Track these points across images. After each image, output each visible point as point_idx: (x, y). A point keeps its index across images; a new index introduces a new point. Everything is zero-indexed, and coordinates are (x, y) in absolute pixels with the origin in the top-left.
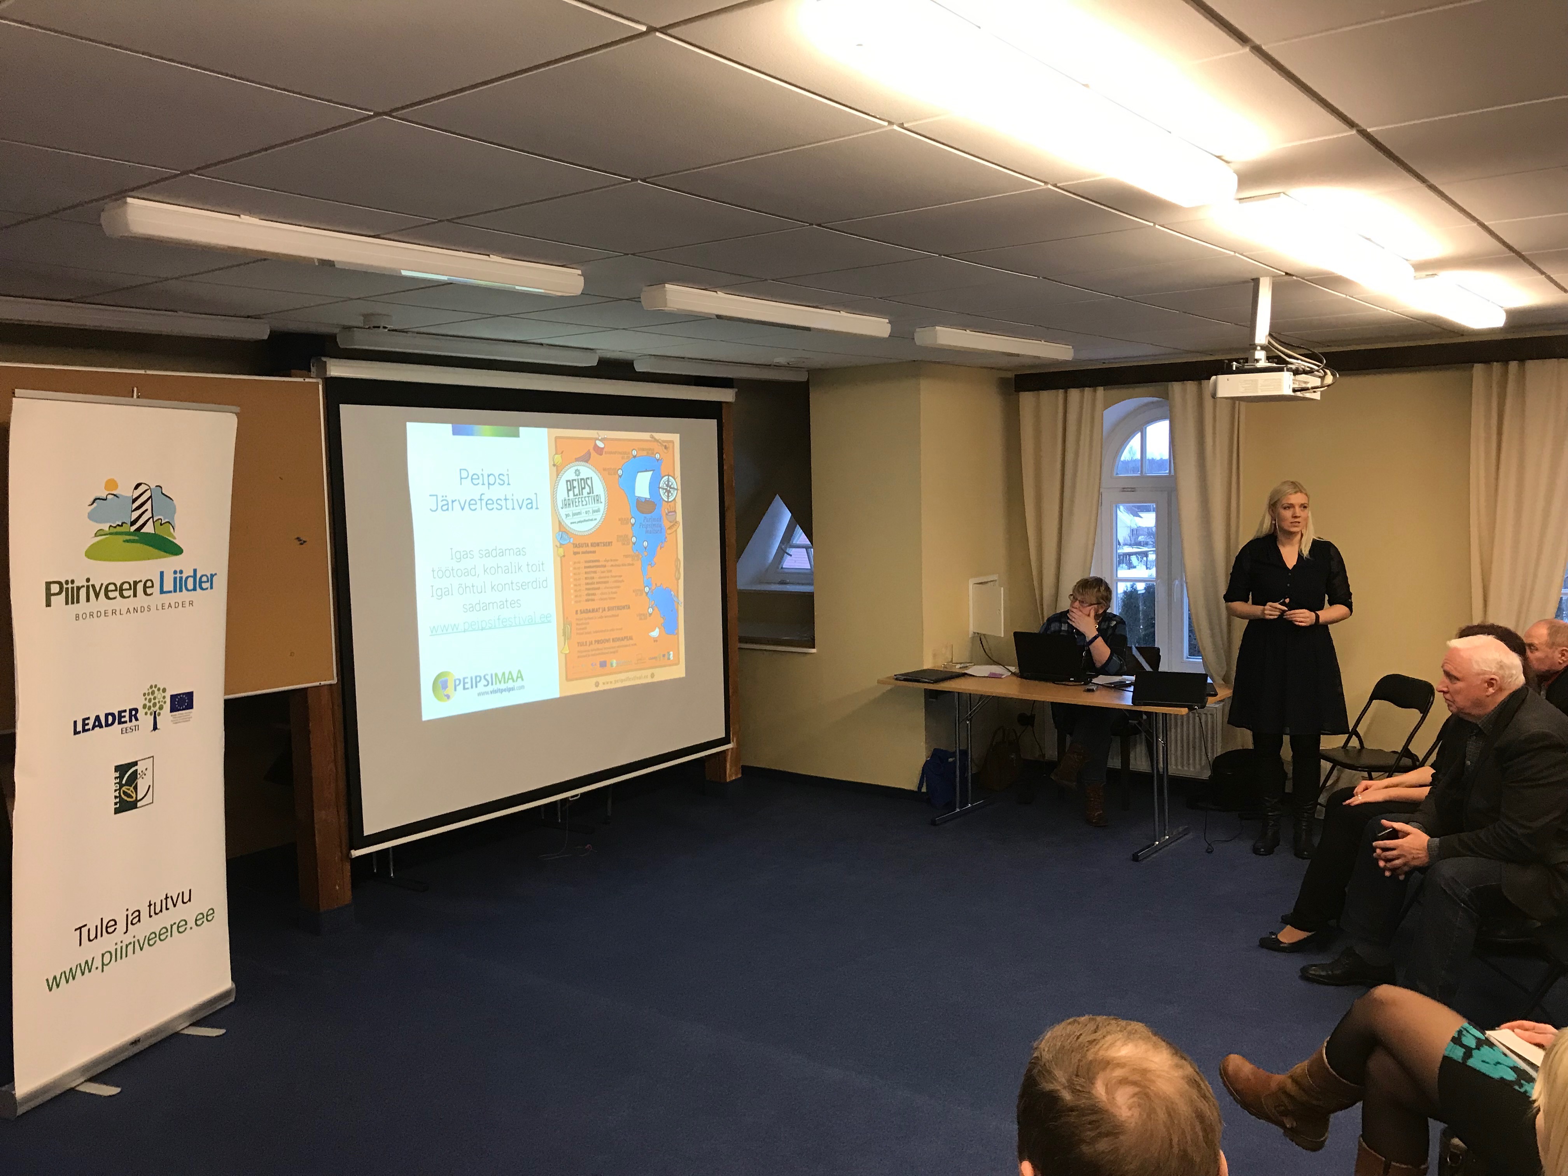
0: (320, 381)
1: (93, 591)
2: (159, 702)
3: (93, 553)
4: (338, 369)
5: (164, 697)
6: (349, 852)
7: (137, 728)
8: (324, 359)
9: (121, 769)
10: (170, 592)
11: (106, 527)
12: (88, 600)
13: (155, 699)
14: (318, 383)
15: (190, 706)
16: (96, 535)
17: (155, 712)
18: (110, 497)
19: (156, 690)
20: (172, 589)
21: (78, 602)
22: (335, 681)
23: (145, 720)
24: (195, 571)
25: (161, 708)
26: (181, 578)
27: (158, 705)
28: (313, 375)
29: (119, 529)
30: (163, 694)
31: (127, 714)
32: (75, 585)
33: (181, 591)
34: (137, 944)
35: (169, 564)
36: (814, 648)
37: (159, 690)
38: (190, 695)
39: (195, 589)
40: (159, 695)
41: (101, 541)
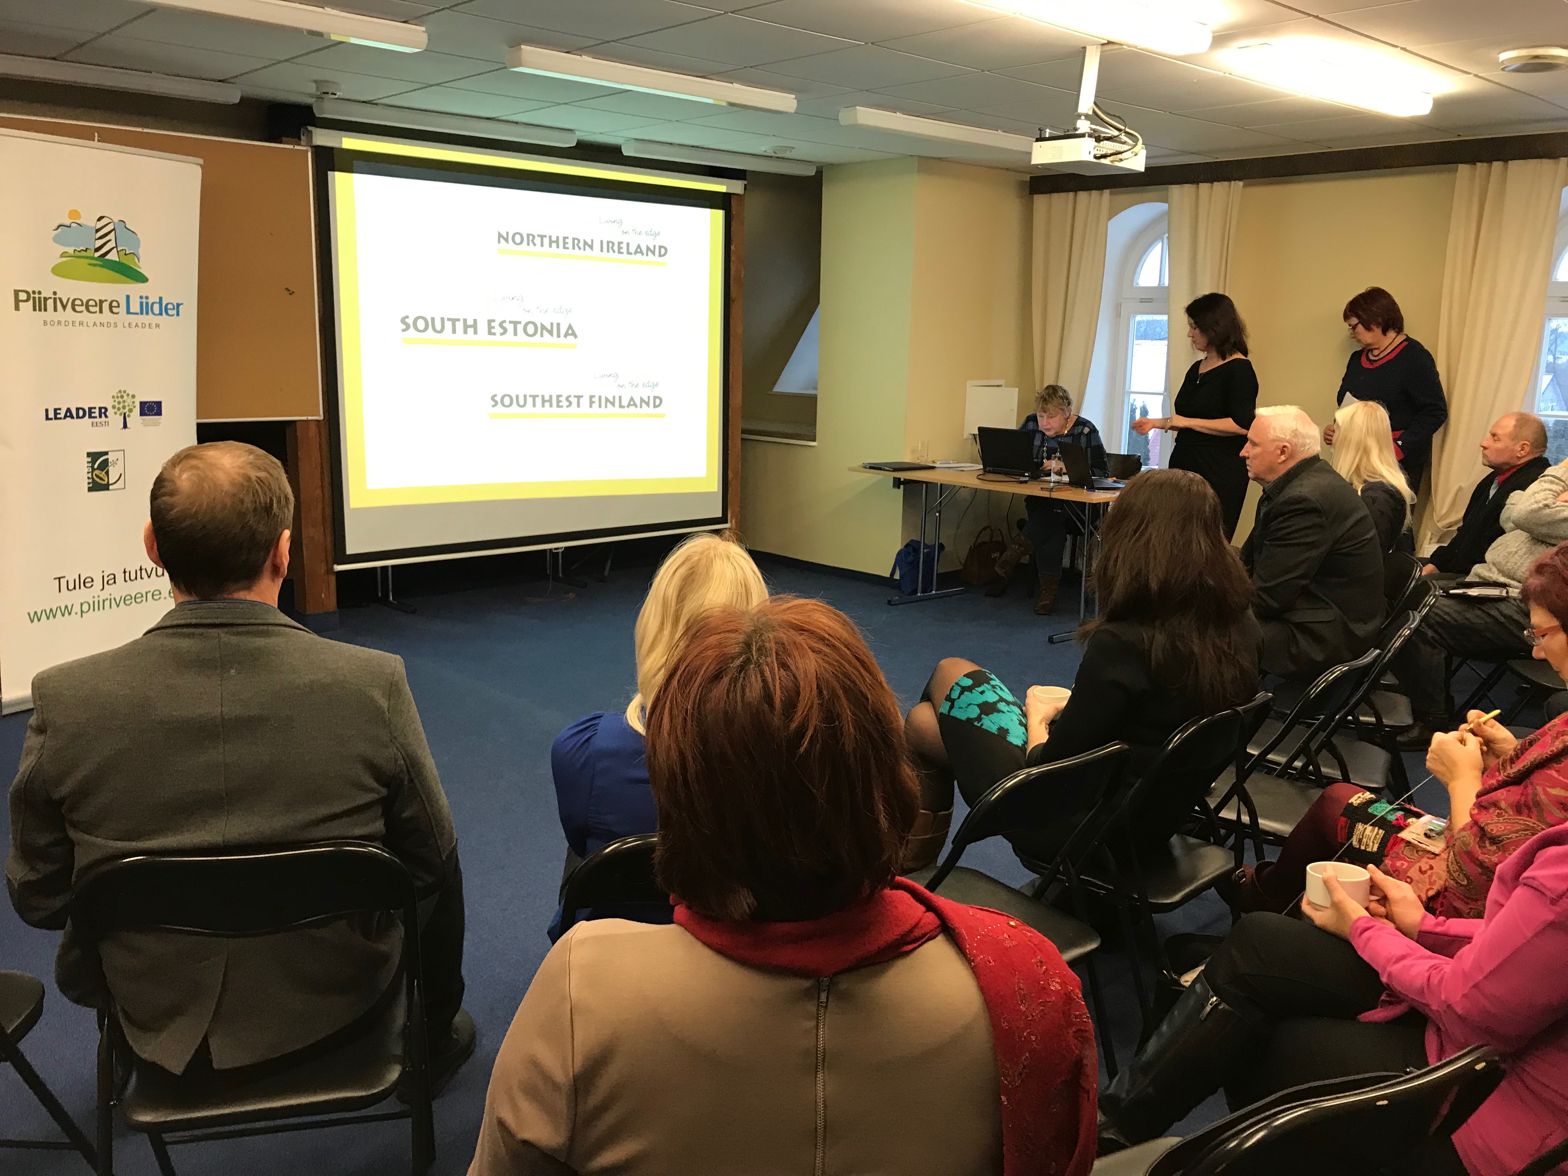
0: (309, 149)
1: (60, 303)
2: (128, 406)
3: (57, 271)
4: (323, 138)
5: (134, 402)
6: (332, 568)
7: (107, 424)
8: (310, 128)
9: (94, 456)
10: (137, 314)
11: (70, 250)
12: (55, 310)
13: (124, 402)
14: (307, 151)
15: (159, 413)
16: (62, 256)
17: (125, 414)
18: (73, 225)
19: (125, 395)
20: (138, 311)
21: (45, 310)
22: (321, 418)
23: (114, 419)
24: (161, 299)
25: (131, 411)
26: (147, 303)
27: (127, 408)
28: (302, 143)
29: (83, 254)
30: (133, 400)
31: (97, 411)
32: (42, 296)
33: (147, 313)
34: (113, 601)
35: (135, 290)
36: (815, 441)
37: (128, 395)
38: (159, 404)
39: (161, 314)
40: (129, 401)
41: (66, 261)
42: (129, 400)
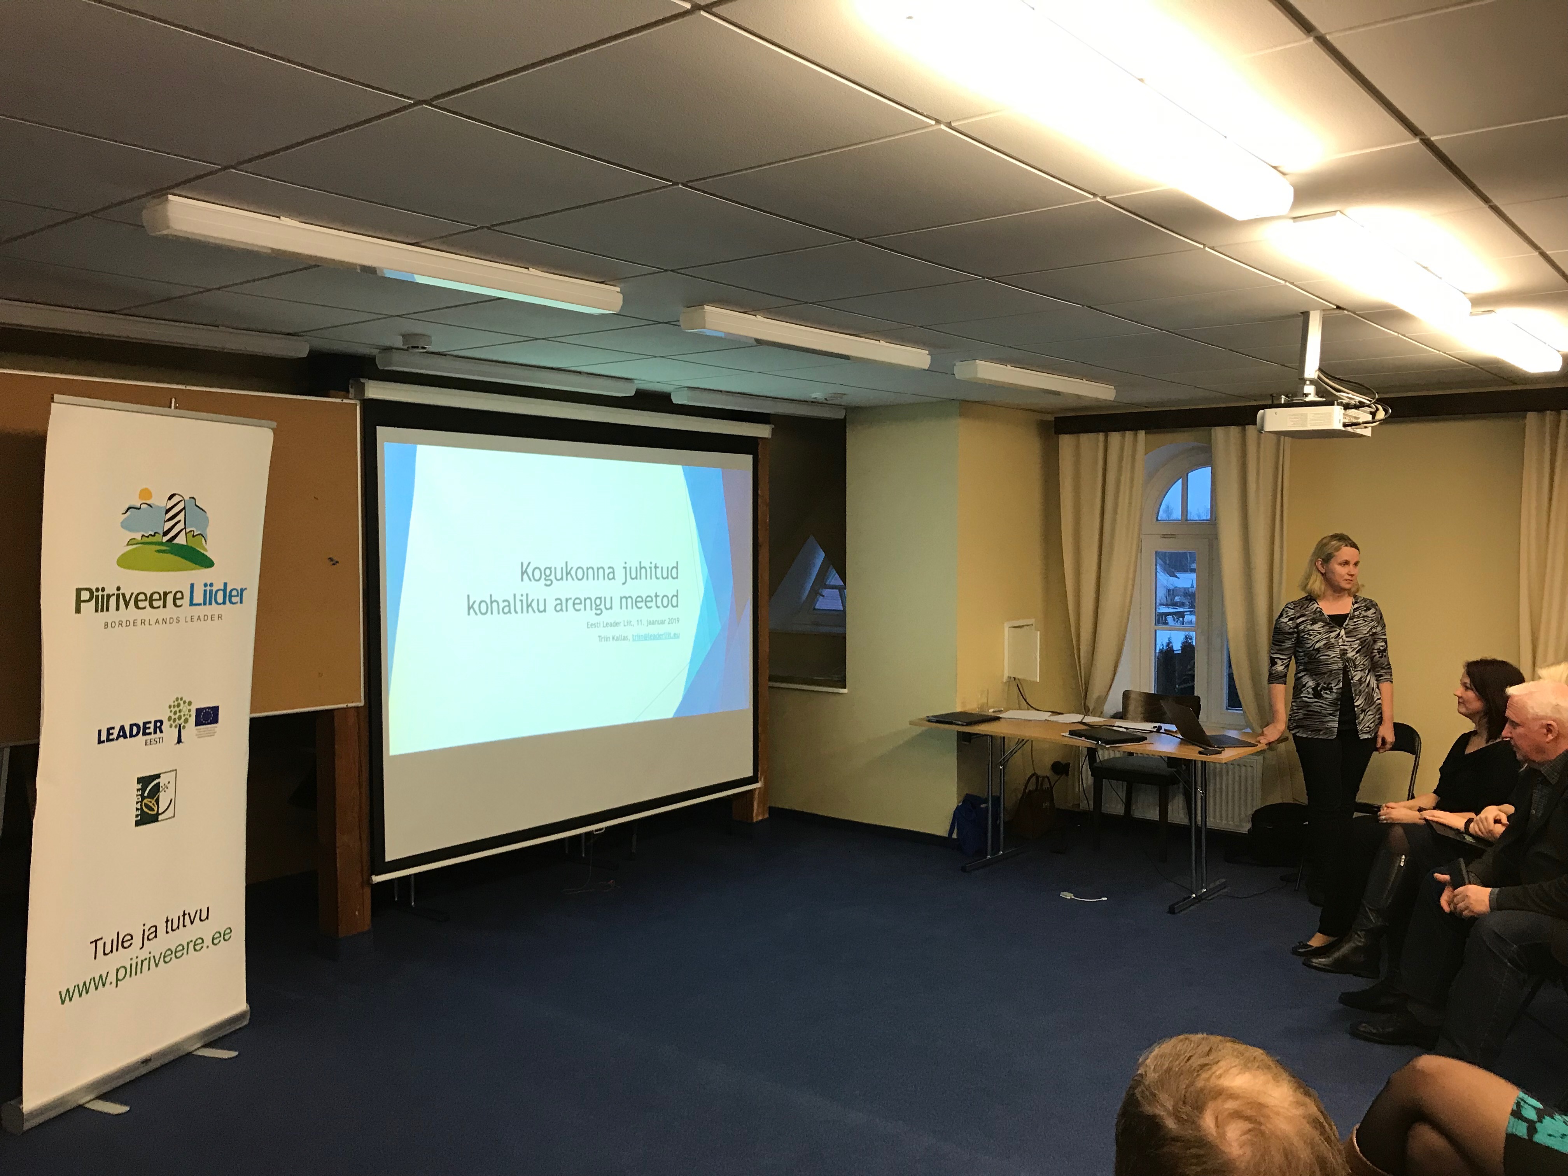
0: (358, 402)
1: (122, 599)
2: (184, 715)
3: (125, 562)
4: (376, 391)
5: (190, 711)
6: (370, 879)
7: (161, 739)
8: (362, 380)
9: (144, 781)
10: (200, 605)
11: (138, 536)
12: (118, 609)
13: (180, 711)
14: (356, 405)
15: (216, 721)
16: (128, 545)
17: (180, 725)
18: (143, 506)
19: (182, 703)
20: (201, 601)
21: (108, 610)
22: (362, 704)
23: (169, 733)
24: (225, 584)
25: (186, 721)
26: (211, 591)
27: (183, 718)
28: (351, 396)
29: (151, 539)
30: (189, 708)
31: (152, 726)
32: (105, 593)
33: (210, 604)
34: (152, 959)
35: (200, 576)
36: (845, 688)
37: (185, 702)
38: (216, 709)
39: (224, 603)
41: (134, 549)
42: (185, 709)
